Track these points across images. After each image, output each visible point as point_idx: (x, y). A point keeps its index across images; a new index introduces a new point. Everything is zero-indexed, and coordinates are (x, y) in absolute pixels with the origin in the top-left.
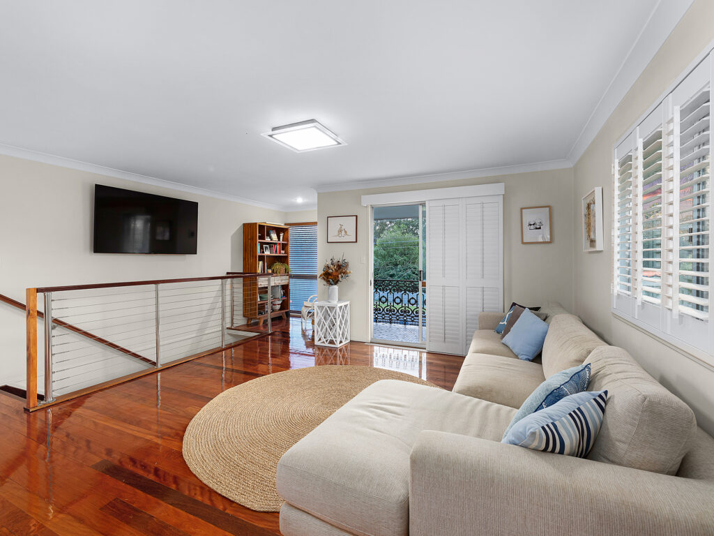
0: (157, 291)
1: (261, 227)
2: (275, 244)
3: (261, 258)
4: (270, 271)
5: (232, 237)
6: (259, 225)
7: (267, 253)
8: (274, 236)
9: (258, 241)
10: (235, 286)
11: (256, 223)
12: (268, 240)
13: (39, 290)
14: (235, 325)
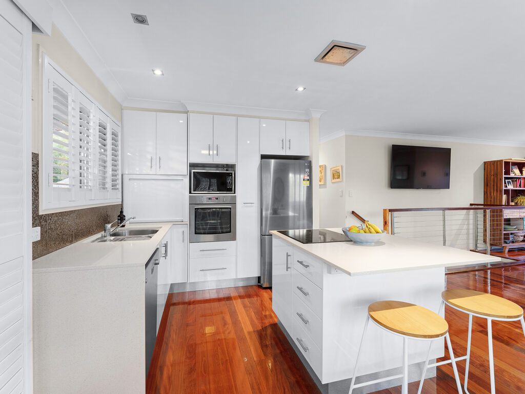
0: (444, 215)
1: (507, 164)
2: (519, 178)
3: (507, 192)
4: (513, 204)
5: (474, 174)
6: (505, 162)
7: (510, 187)
8: (517, 171)
9: (504, 176)
10: (479, 215)
11: (502, 160)
12: (512, 175)
13: (390, 211)
14: (479, 249)
